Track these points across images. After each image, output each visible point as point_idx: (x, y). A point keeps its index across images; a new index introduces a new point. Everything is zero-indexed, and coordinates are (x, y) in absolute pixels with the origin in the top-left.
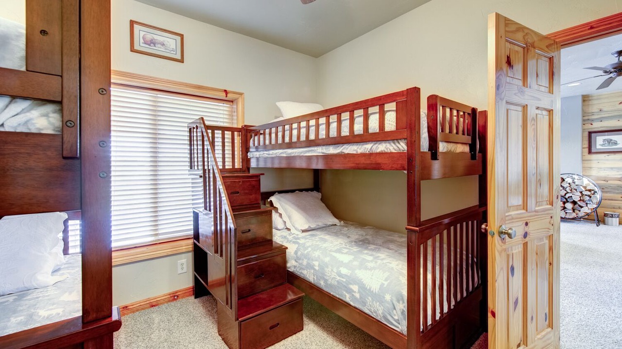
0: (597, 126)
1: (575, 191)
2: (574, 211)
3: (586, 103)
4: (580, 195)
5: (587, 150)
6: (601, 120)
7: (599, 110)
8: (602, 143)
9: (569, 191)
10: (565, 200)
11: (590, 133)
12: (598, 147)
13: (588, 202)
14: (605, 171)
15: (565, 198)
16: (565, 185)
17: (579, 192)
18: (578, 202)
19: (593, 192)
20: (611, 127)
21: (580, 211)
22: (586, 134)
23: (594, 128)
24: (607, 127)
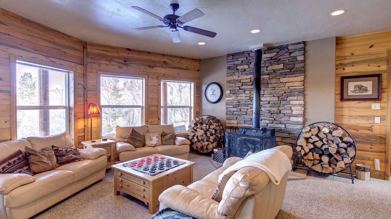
0: (349, 71)
1: (331, 142)
2: (330, 166)
3: (339, 46)
4: (336, 147)
5: (339, 97)
6: (352, 64)
7: (350, 54)
8: (353, 89)
9: (326, 143)
10: (321, 152)
11: (343, 79)
12: (350, 93)
13: (345, 156)
14: (356, 120)
15: (322, 150)
16: (321, 135)
17: (335, 144)
18: (335, 156)
19: (349, 144)
20: (361, 72)
21: (336, 165)
22: (339, 79)
23: (347, 73)
24: (357, 72)
